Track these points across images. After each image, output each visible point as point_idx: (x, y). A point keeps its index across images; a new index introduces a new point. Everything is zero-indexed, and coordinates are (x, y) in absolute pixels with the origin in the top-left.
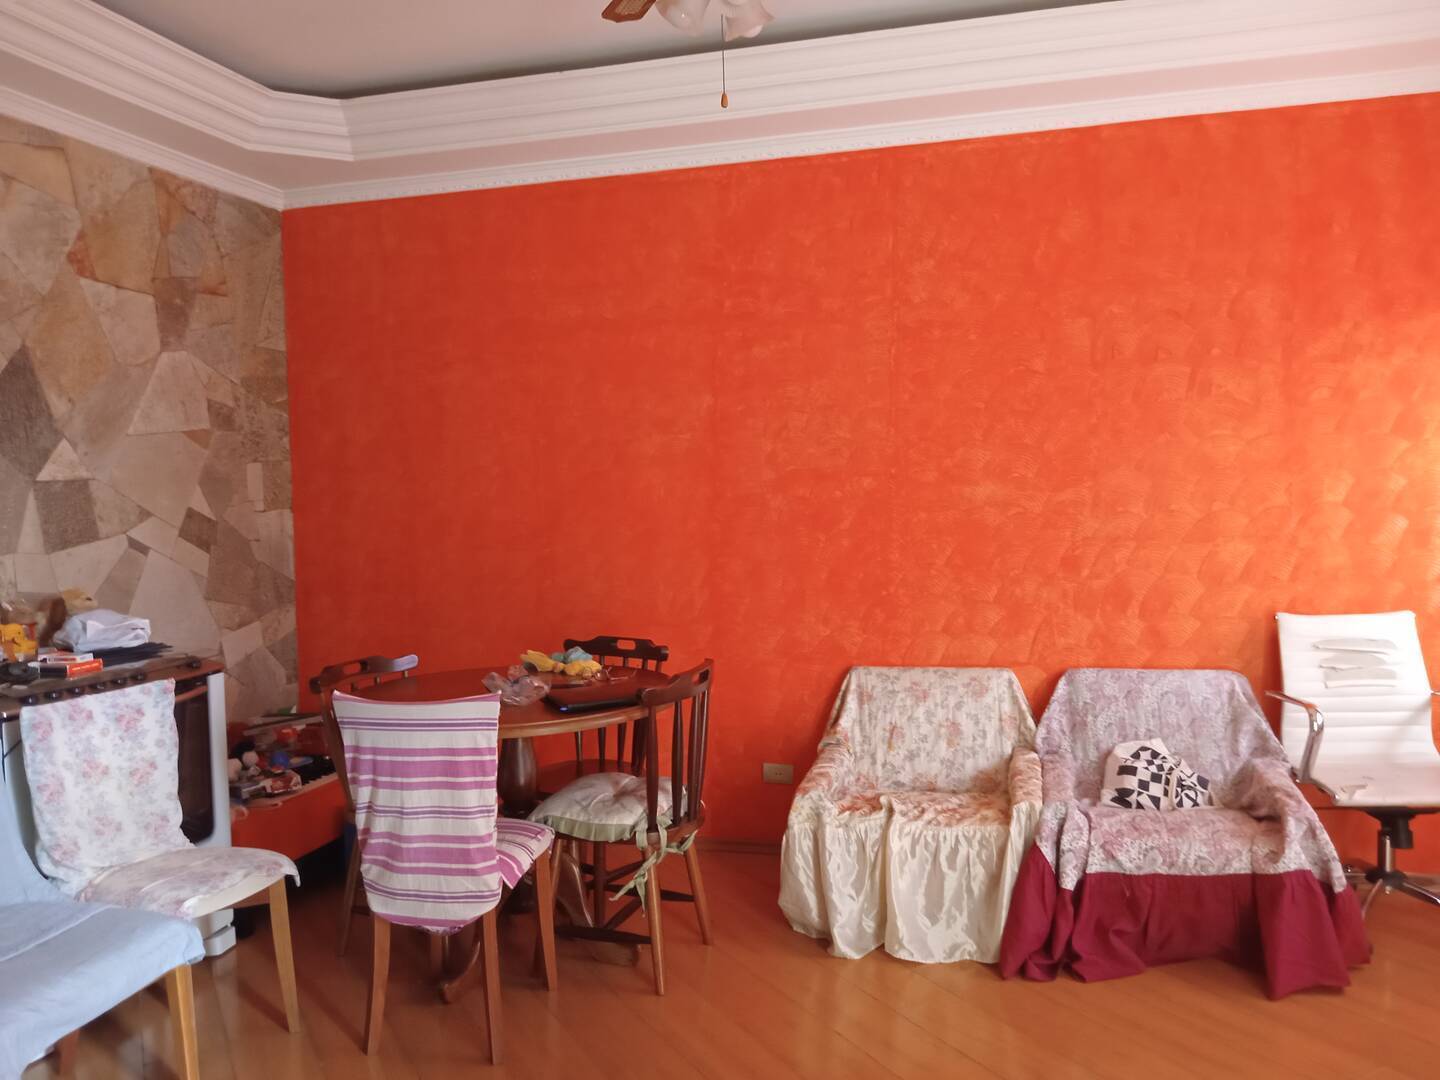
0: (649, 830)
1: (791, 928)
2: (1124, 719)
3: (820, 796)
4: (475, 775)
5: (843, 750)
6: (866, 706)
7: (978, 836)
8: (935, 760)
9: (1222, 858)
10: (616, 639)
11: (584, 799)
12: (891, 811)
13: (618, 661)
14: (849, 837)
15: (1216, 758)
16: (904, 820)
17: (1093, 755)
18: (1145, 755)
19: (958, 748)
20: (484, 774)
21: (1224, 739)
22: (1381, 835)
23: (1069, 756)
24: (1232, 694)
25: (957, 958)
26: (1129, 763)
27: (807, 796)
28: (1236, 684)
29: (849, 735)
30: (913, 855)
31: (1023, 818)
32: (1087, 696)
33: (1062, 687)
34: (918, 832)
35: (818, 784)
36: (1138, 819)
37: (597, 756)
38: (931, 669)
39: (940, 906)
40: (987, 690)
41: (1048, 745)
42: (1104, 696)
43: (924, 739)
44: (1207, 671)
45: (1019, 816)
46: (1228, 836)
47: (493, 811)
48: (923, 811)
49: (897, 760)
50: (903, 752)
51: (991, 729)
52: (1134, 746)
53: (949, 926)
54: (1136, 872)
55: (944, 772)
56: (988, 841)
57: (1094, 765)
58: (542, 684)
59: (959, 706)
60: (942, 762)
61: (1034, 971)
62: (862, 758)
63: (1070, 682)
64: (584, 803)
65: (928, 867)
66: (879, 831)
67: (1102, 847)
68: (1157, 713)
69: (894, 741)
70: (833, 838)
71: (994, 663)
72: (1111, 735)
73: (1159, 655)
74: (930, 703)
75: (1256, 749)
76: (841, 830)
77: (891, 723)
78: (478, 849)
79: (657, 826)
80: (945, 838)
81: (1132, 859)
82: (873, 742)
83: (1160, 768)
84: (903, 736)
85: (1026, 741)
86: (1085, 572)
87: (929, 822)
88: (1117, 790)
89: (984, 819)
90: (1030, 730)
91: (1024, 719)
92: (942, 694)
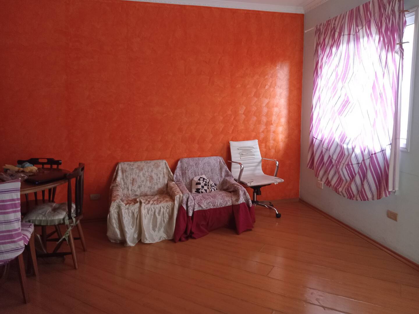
0: (69, 219)
1: (110, 241)
2: (195, 171)
3: (119, 201)
4: (13, 208)
5: (119, 187)
6: (124, 174)
7: (166, 205)
8: (146, 187)
9: (225, 202)
10: (38, 159)
11: (43, 212)
12: (141, 203)
13: (41, 166)
14: (129, 212)
15: (217, 178)
16: (145, 204)
17: (188, 181)
18: (202, 179)
19: (153, 183)
20: (16, 207)
21: (219, 173)
22: (254, 192)
23: (183, 181)
24: (220, 161)
25: (161, 240)
26: (198, 182)
27: (115, 202)
28: (220, 159)
29: (120, 183)
30: (148, 213)
31: (178, 199)
32: (186, 165)
33: (179, 164)
34: (149, 207)
35: (118, 198)
36: (204, 196)
37: (34, 199)
38: (143, 161)
39: (156, 226)
40: (159, 166)
41: (177, 179)
42: (190, 165)
43: (143, 181)
44: (214, 157)
45: (177, 198)
46: (226, 197)
47: (20, 220)
48: (149, 202)
49: (135, 189)
50: (137, 186)
51: (161, 176)
52: (198, 177)
53: (159, 232)
54: (206, 209)
55: (149, 190)
56: (169, 207)
57: (188, 183)
58: (24, 175)
59: (152, 171)
60: (148, 187)
61: (183, 239)
62: (124, 189)
63: (181, 162)
64: (43, 214)
65: (152, 217)
66: (138, 209)
67: (198, 204)
68: (203, 168)
69: (134, 183)
70: (125, 213)
71: (160, 158)
72: (192, 175)
73: (203, 153)
74: (144, 171)
75: (226, 175)
76: (126, 210)
77: (133, 178)
78: (15, 234)
79: (71, 217)
80: (157, 208)
81: (205, 206)
82: (127, 184)
83: (206, 182)
84: (136, 181)
85: (170, 179)
86: (184, 132)
87: (152, 204)
88: (196, 189)
89: (167, 201)
90: (172, 176)
91: (170, 173)
92: (147, 168)
